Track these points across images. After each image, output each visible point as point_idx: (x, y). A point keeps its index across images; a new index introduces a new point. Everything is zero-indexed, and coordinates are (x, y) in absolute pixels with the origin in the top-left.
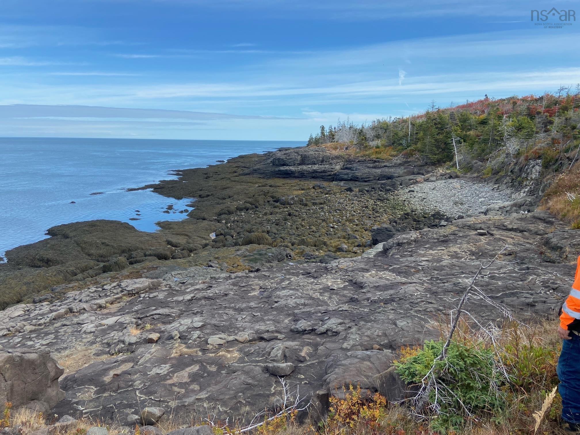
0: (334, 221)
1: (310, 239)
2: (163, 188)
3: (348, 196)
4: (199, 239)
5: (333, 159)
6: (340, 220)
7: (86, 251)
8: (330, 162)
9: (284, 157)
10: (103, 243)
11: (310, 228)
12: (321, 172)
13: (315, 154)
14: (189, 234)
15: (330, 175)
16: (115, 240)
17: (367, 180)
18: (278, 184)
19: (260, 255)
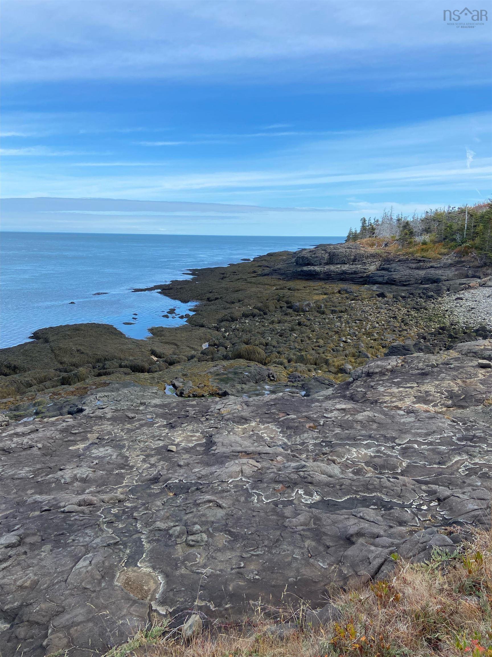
0: (349, 334)
1: (311, 355)
2: (171, 289)
3: (378, 302)
4: (188, 349)
5: (367, 257)
6: (357, 333)
7: (59, 358)
8: (364, 261)
9: (309, 255)
10: (78, 351)
11: (317, 342)
12: (352, 273)
13: (346, 251)
14: (179, 343)
15: (362, 277)
16: (93, 348)
17: (407, 283)
18: (298, 287)
19: (236, 373)
